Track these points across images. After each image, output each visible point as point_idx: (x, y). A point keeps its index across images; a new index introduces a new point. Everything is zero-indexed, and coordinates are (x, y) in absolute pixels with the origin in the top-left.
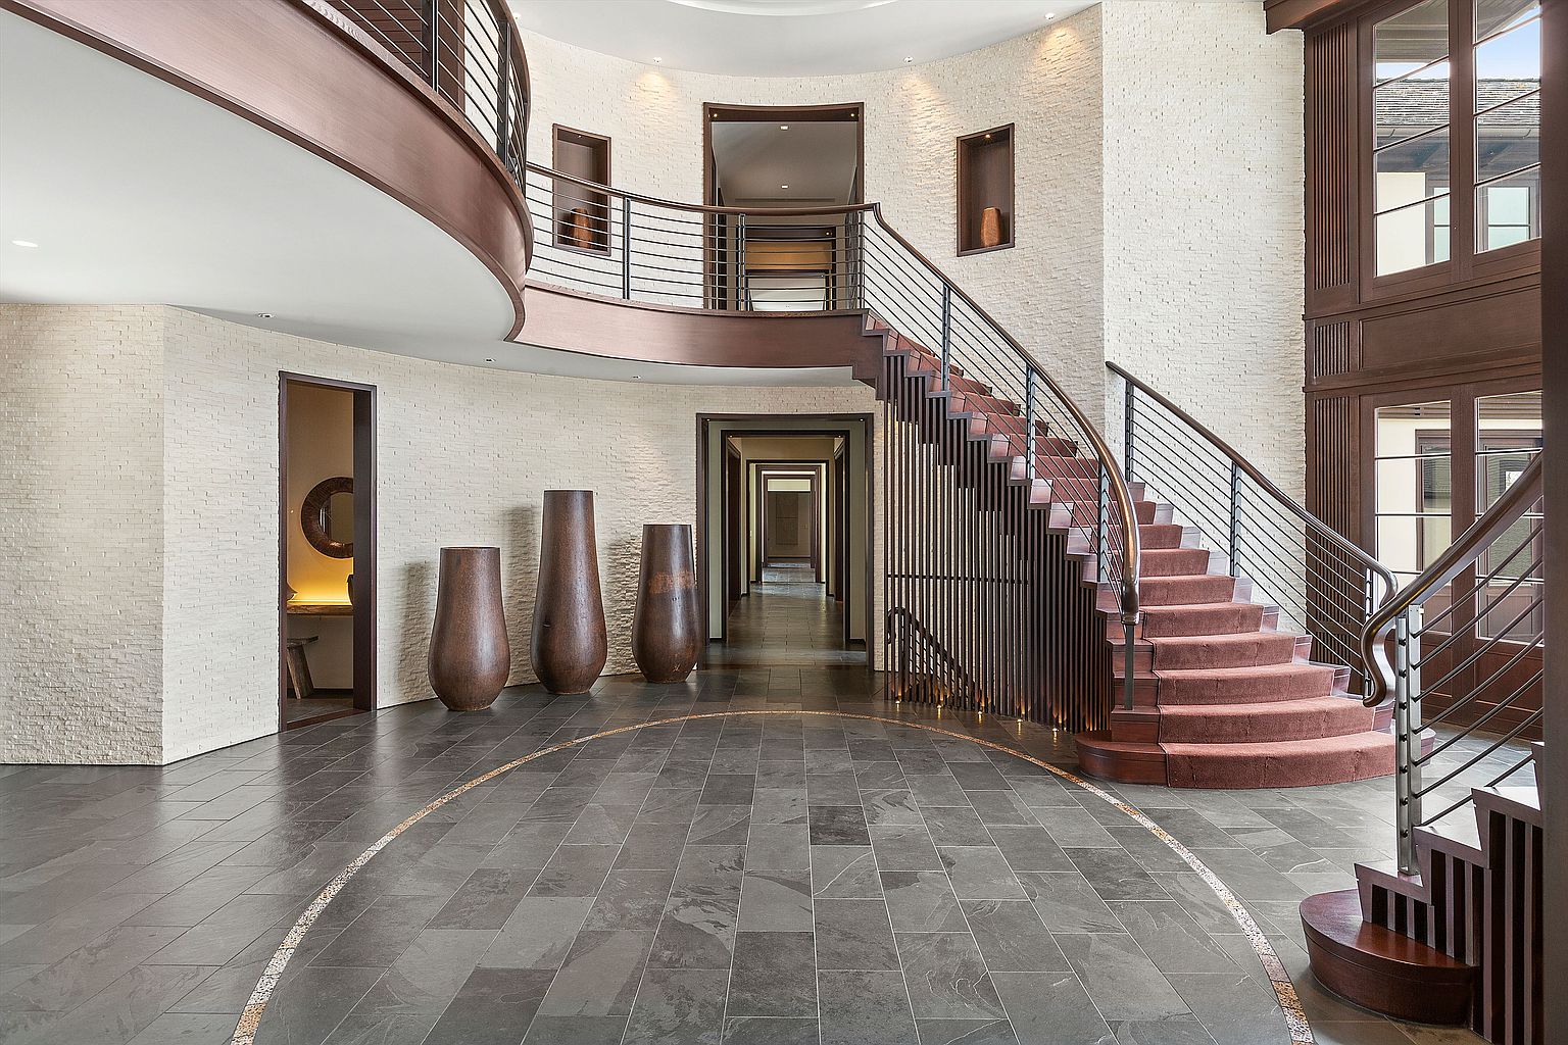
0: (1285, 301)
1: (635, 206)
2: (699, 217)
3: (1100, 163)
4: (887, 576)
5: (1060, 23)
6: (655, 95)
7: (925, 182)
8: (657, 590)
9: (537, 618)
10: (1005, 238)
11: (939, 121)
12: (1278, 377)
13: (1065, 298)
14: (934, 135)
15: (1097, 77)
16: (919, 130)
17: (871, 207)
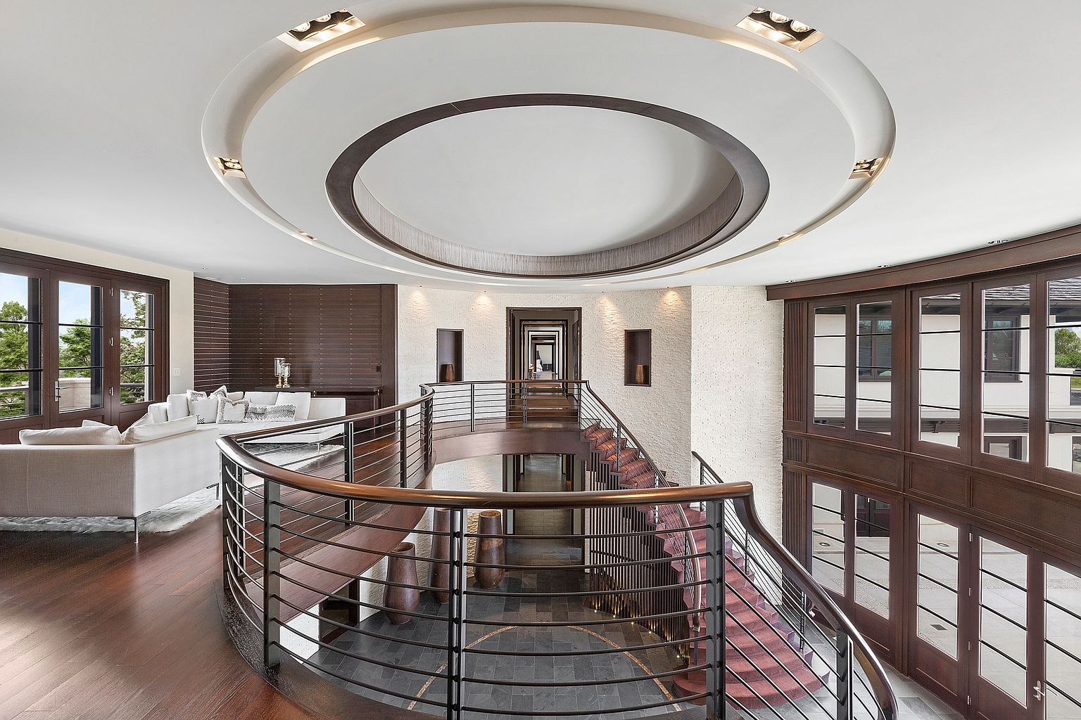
0: (774, 424)
1: (476, 386)
2: (504, 385)
3: (690, 359)
4: (591, 551)
5: (674, 289)
6: (484, 306)
7: (610, 348)
8: (486, 548)
9: (431, 570)
10: (647, 382)
11: (616, 321)
12: (770, 458)
13: (673, 416)
14: (614, 326)
15: (689, 319)
16: (607, 323)
17: (585, 382)
